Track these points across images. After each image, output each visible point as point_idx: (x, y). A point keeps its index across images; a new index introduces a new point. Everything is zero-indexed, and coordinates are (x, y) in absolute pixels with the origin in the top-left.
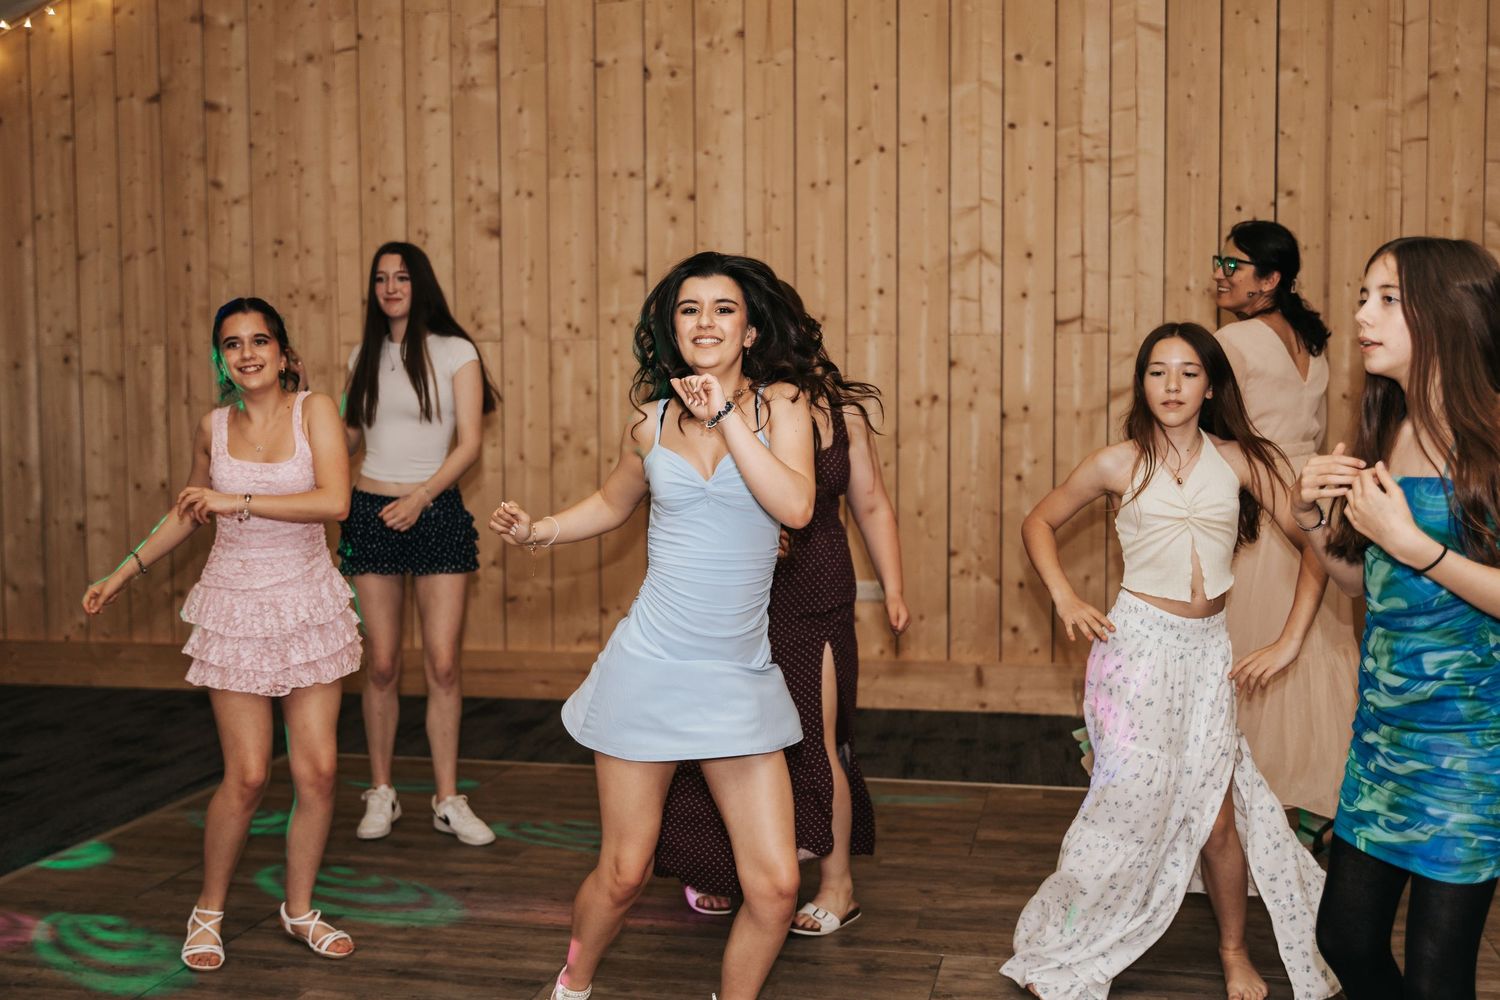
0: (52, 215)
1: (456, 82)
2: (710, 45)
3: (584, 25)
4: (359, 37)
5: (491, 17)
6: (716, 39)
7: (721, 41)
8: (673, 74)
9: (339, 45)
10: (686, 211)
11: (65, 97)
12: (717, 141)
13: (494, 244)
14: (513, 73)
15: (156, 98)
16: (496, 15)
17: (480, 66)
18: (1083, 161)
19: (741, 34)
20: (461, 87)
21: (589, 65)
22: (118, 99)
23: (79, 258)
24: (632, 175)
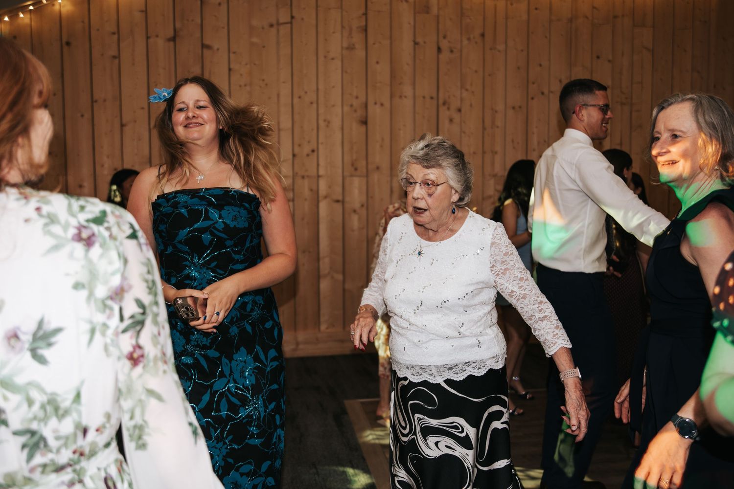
0: (105, 100)
1: (345, 45)
2: (469, 39)
3: (409, 24)
4: (292, 17)
5: (363, 14)
6: (472, 36)
7: (474, 38)
8: (452, 51)
9: (281, 21)
10: (457, 117)
11: (114, 33)
12: (471, 85)
13: (363, 129)
14: (374, 44)
15: (173, 39)
16: (366, 14)
17: (358, 38)
18: (622, 104)
19: (483, 35)
20: (347, 48)
21: (412, 43)
22: (148, 38)
23: (122, 125)
24: (432, 98)
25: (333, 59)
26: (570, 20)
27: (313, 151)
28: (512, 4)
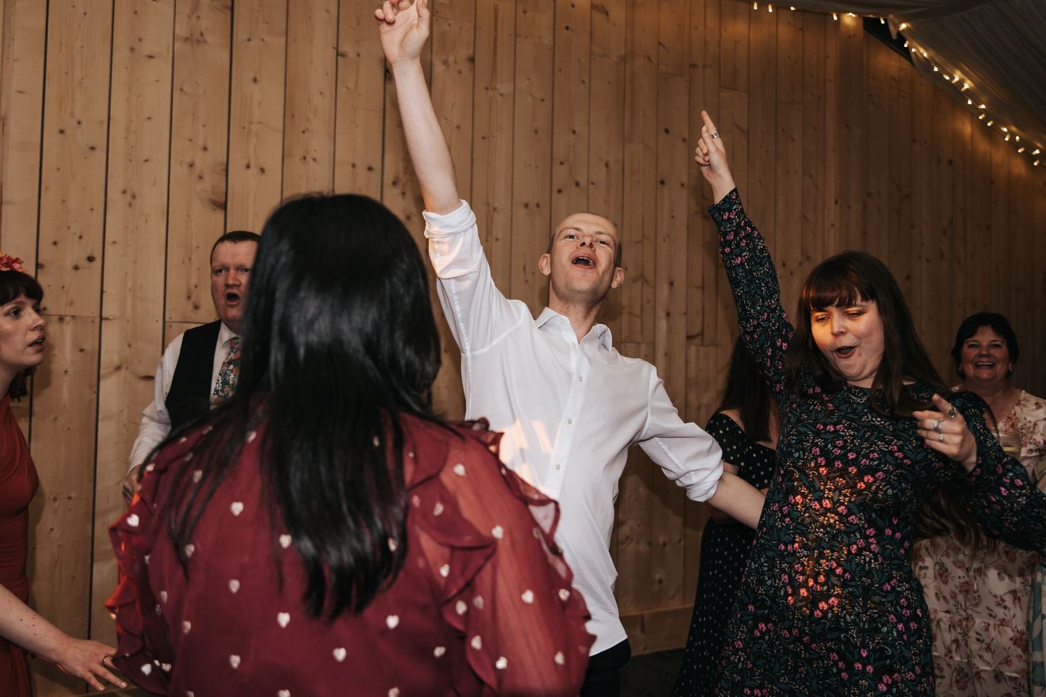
25: (151, 57)
26: (623, 59)
27: (91, 259)
28: (525, 12)
